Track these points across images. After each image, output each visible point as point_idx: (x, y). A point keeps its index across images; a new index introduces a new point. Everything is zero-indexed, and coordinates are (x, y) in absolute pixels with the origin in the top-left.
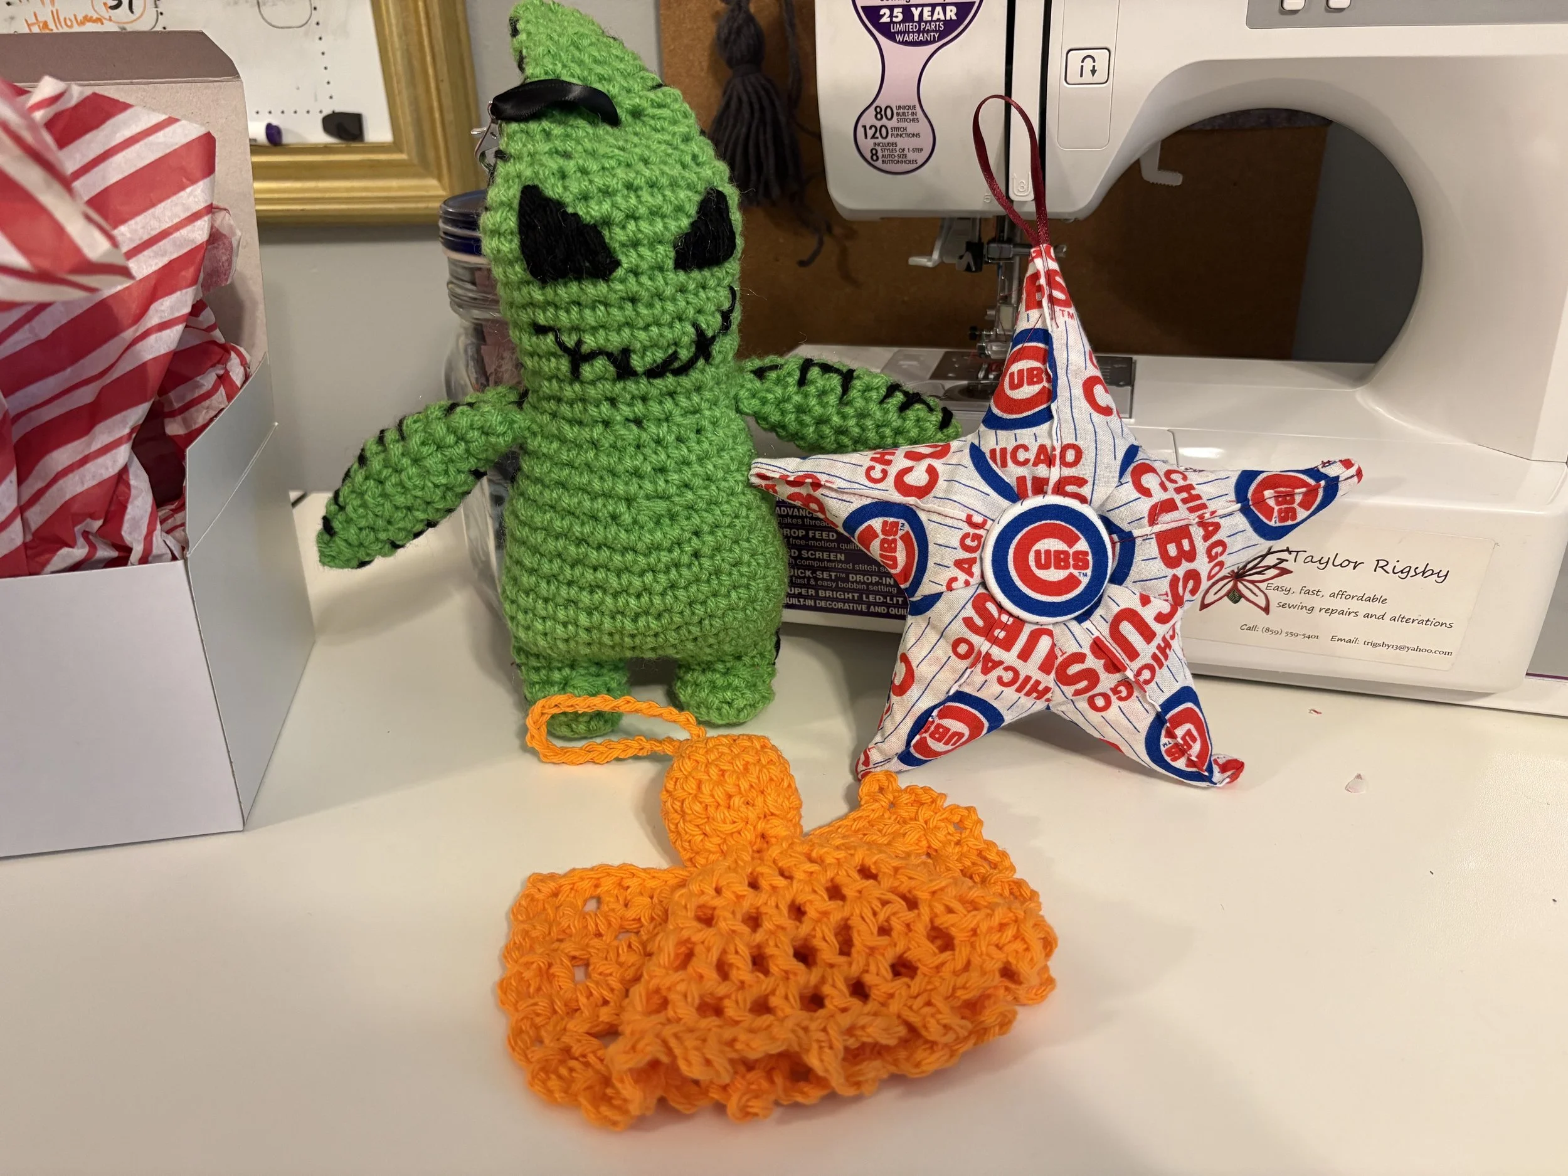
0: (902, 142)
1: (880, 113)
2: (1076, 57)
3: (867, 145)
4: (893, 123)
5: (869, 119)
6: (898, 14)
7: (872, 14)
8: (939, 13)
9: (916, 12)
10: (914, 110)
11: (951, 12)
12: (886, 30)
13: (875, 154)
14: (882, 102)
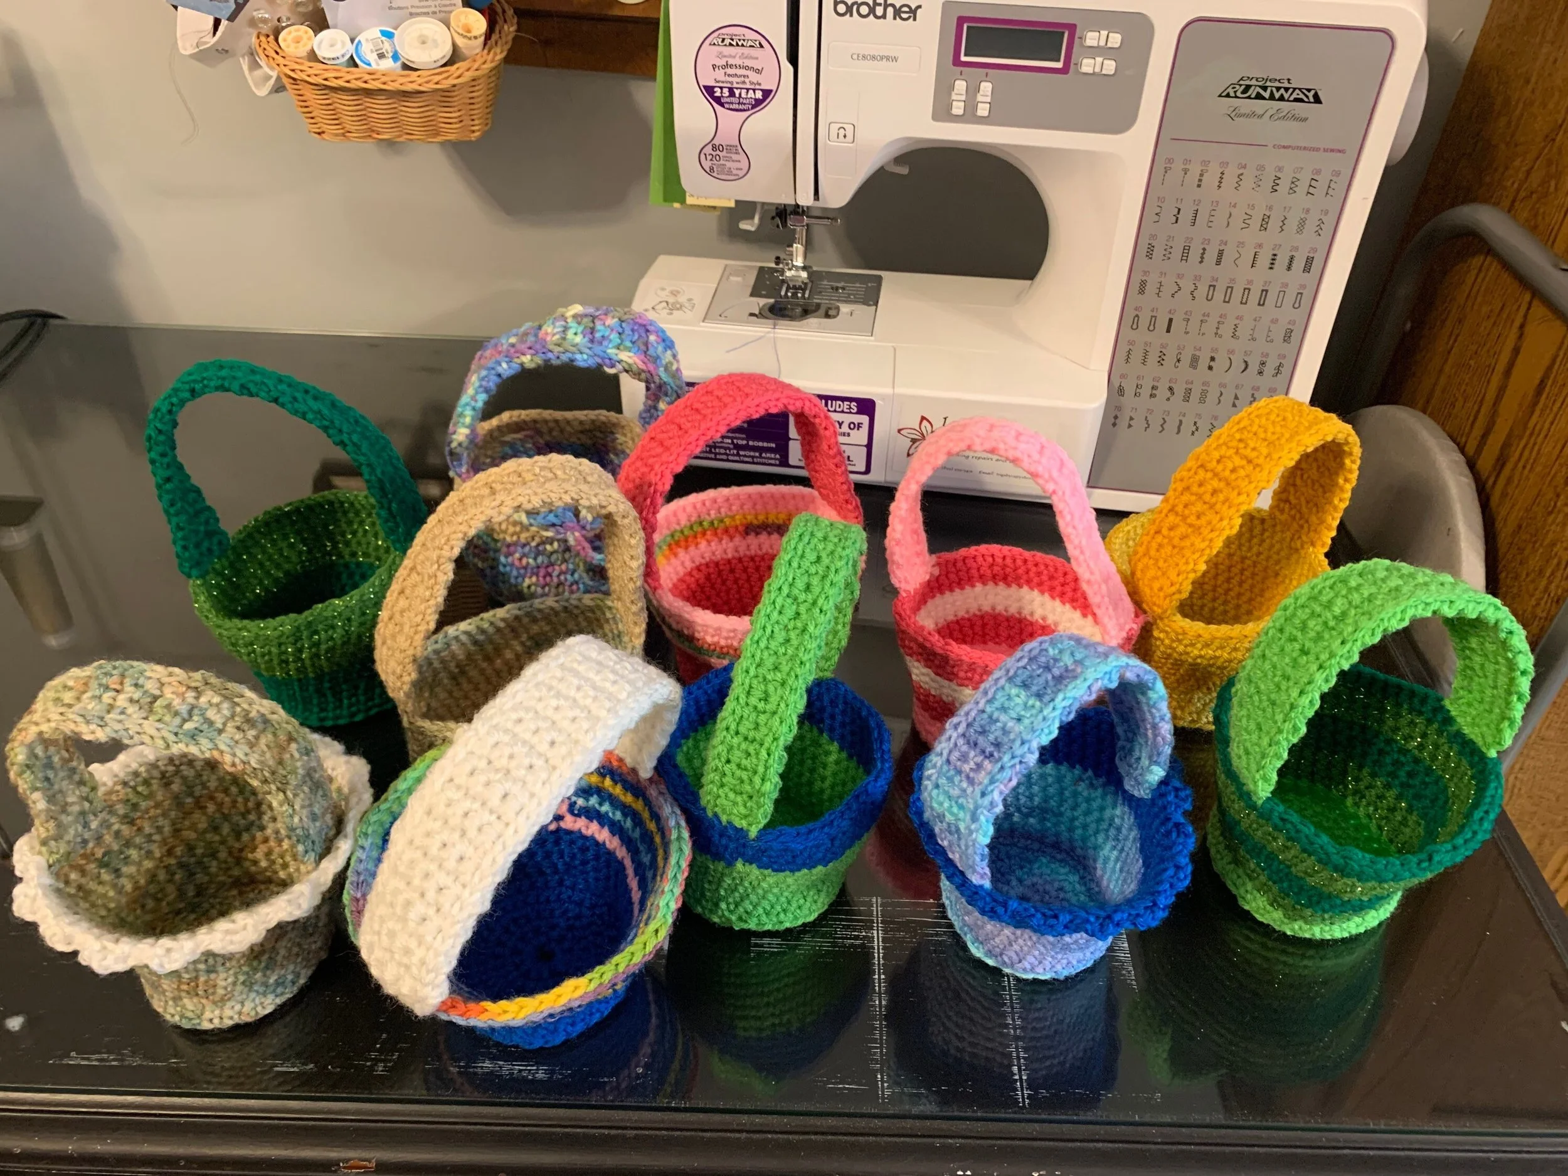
0: (729, 164)
1: (714, 148)
2: (834, 127)
3: (707, 165)
4: (724, 153)
5: (708, 150)
6: (726, 92)
7: (709, 90)
8: (751, 94)
9: (737, 92)
10: (738, 148)
11: (759, 95)
12: (718, 100)
13: (712, 169)
14: (716, 142)
